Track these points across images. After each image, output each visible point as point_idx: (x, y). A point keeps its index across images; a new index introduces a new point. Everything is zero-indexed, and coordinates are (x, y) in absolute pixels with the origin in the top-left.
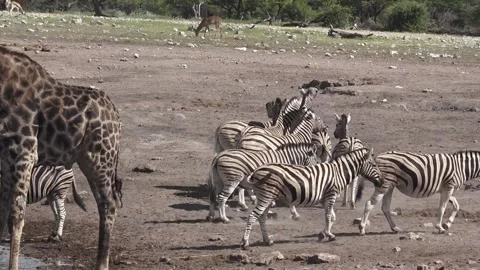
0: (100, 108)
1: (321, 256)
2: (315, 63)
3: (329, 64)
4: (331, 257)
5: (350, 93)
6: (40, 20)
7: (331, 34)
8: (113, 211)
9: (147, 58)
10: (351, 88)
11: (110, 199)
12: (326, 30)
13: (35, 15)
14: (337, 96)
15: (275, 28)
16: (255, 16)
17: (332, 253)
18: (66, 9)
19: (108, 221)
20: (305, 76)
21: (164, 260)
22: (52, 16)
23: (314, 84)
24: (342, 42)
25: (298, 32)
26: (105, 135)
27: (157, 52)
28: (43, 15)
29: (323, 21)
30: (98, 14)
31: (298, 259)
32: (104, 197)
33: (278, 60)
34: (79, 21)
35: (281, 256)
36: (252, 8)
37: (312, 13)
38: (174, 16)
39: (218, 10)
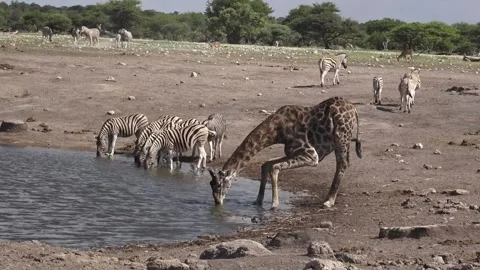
0: (338, 108)
1: (458, 191)
2: (455, 76)
3: (463, 76)
4: (464, 191)
5: (476, 94)
6: (293, 51)
7: (464, 59)
8: (345, 168)
9: (356, 74)
10: (477, 91)
11: (345, 161)
12: (462, 57)
13: (290, 49)
14: (468, 96)
15: (431, 56)
16: (420, 48)
17: (465, 189)
18: (308, 45)
19: (341, 173)
20: (449, 84)
21: (365, 193)
22: (300, 49)
23: (454, 89)
24: (471, 64)
25: (444, 58)
26: (346, 121)
27: (361, 70)
28: (295, 49)
29: (460, 51)
30: (327, 48)
31: (444, 193)
32: (341, 158)
33: (433, 75)
34: (316, 52)
35: (434, 191)
36: (418, 44)
37: (454, 47)
38: (372, 49)
39: (398, 45)
